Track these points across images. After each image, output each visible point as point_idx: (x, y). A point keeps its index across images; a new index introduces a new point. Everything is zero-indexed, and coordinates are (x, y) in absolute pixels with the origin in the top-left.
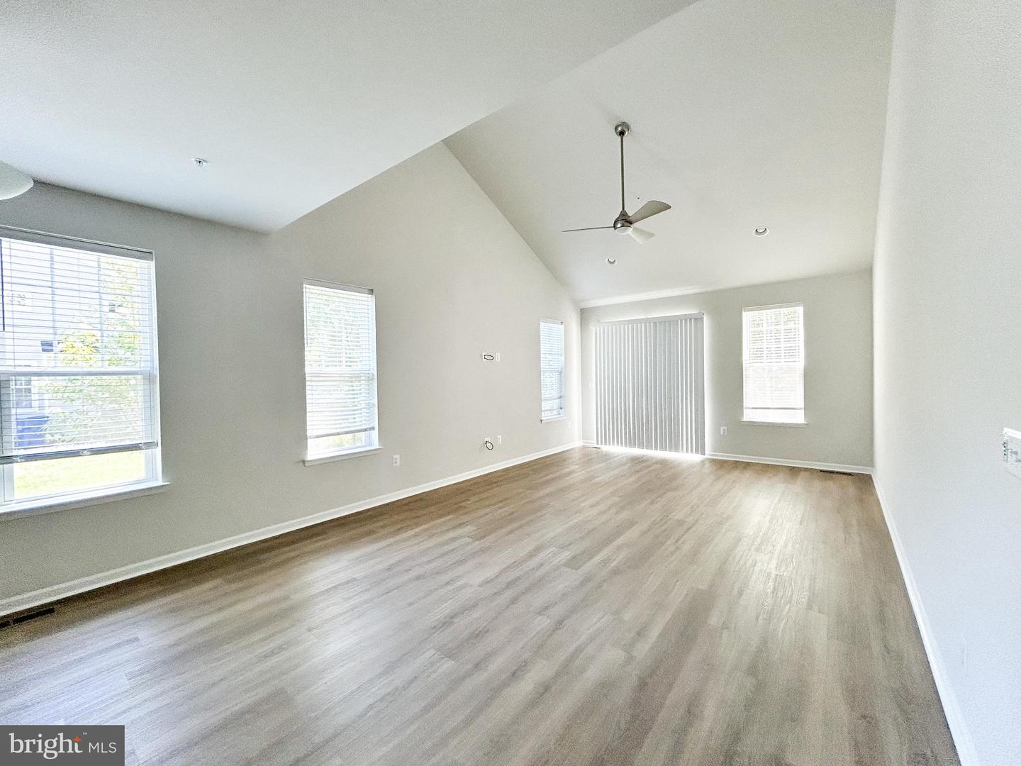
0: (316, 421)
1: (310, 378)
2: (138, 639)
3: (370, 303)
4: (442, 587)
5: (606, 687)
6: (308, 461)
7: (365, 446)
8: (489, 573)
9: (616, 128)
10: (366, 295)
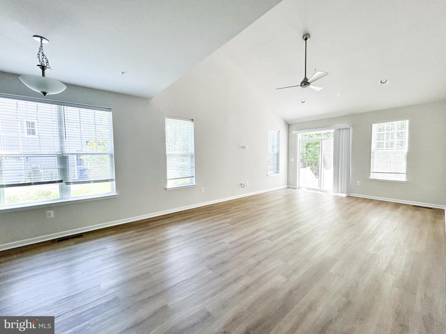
0: (170, 173)
1: (168, 156)
2: (106, 248)
3: (192, 125)
4: (213, 242)
5: (274, 291)
6: (168, 189)
7: (190, 184)
8: (233, 239)
9: (303, 37)
10: (190, 122)
